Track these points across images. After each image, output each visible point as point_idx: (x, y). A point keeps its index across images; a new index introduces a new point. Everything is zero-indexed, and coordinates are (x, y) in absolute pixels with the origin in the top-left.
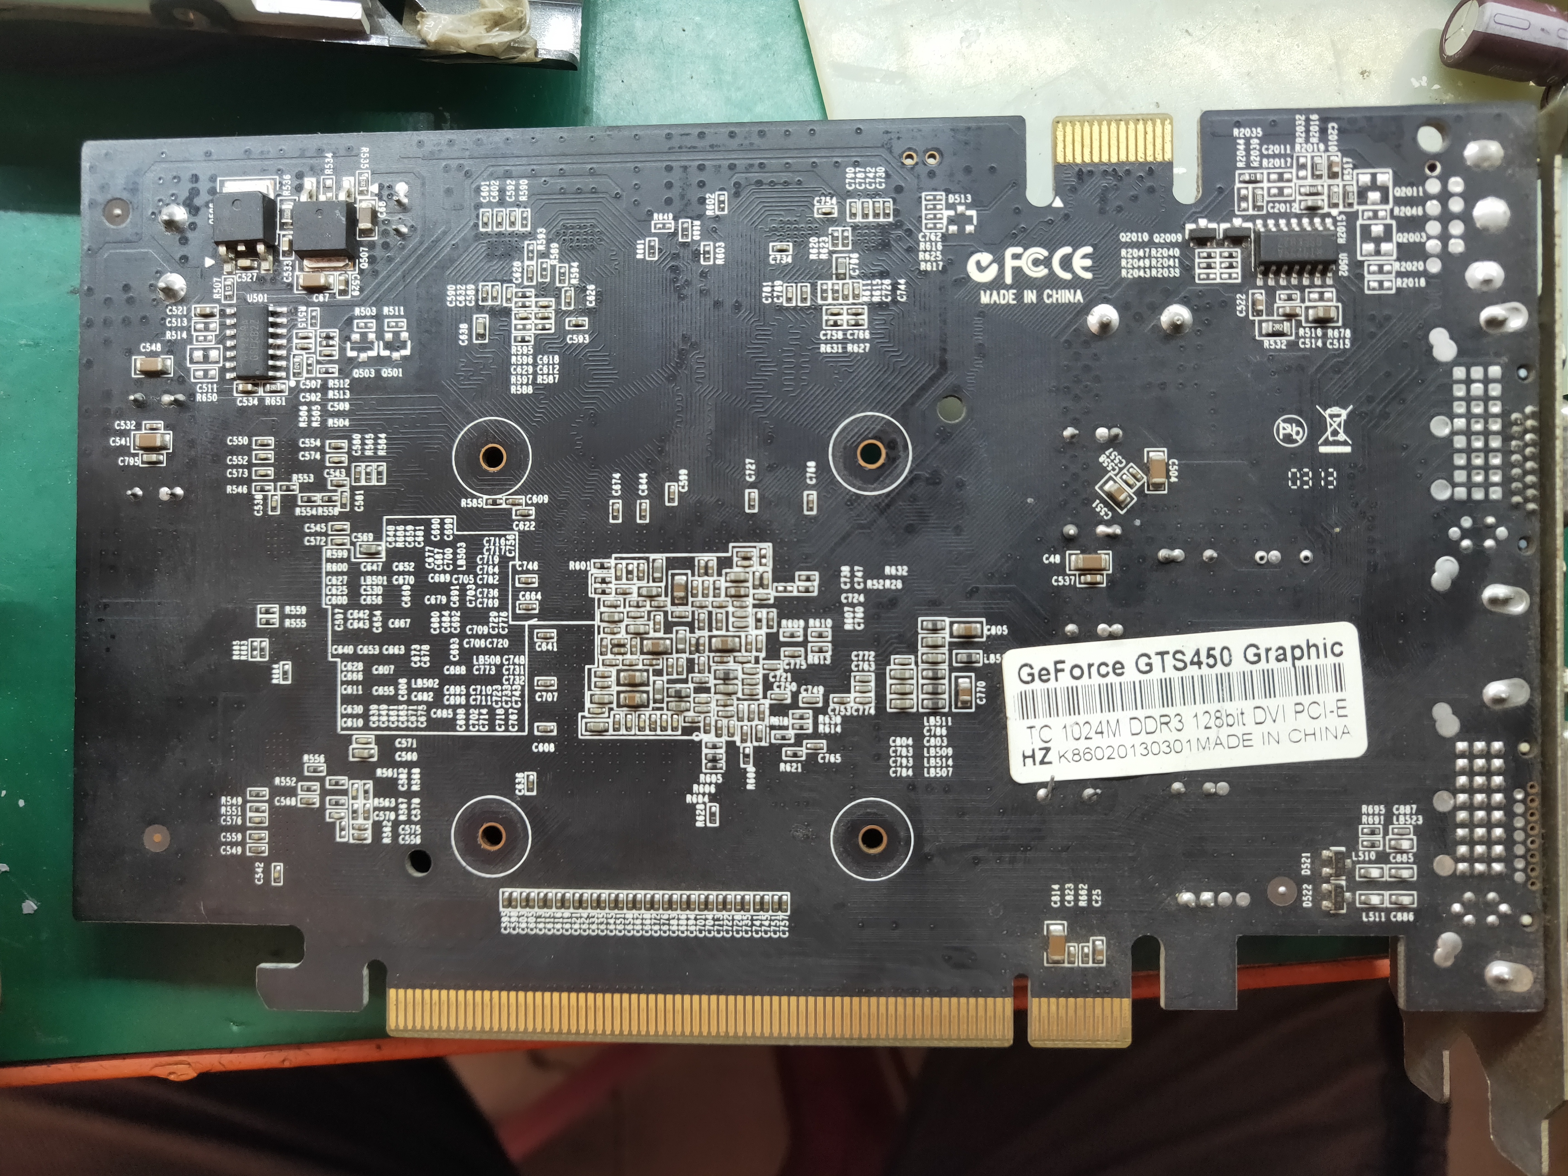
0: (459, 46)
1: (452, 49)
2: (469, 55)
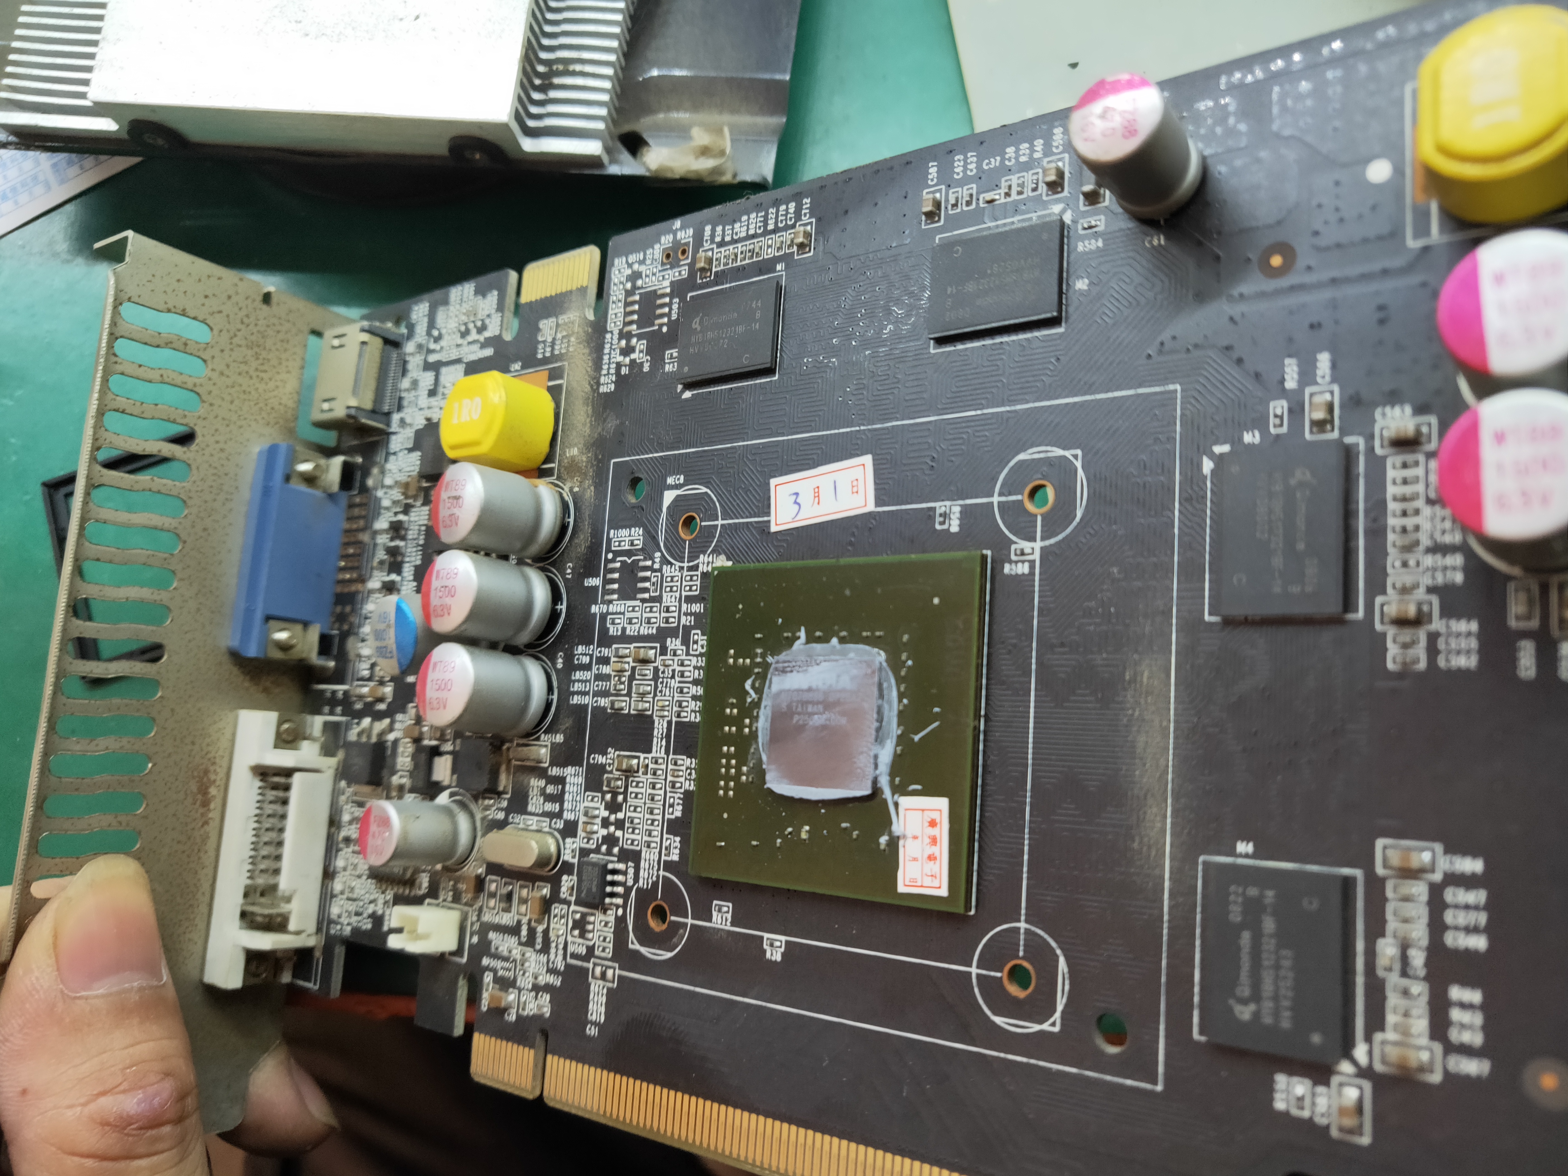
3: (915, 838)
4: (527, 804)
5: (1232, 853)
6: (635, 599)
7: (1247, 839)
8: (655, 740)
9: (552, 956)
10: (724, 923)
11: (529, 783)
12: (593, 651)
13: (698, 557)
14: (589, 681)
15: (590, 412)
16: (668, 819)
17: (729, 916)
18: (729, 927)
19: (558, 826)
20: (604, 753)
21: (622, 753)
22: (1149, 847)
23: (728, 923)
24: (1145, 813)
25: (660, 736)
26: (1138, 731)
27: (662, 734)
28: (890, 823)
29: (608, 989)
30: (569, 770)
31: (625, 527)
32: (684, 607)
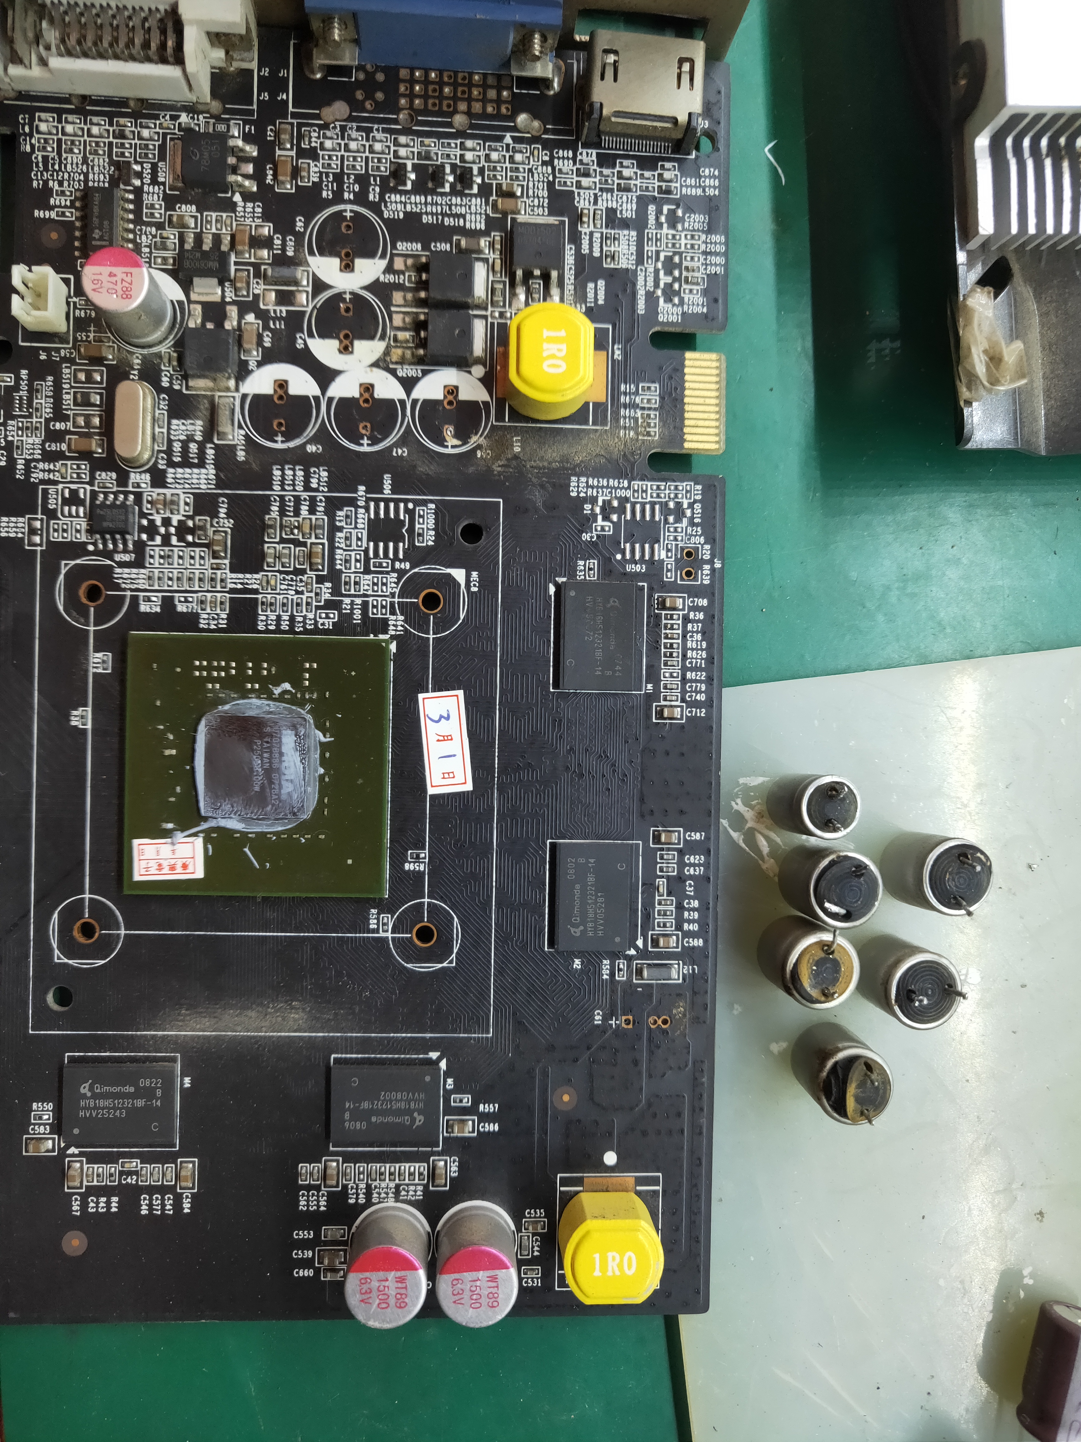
0: (965, 326)
1: (961, 322)
2: (957, 339)
3: (173, 851)
4: (178, 418)
5: (183, 1075)
6: (369, 540)
7: (192, 1083)
8: (241, 576)
9: (41, 465)
10: (95, 665)
11: (197, 418)
12: (323, 491)
13: (402, 615)
14: (294, 490)
15: (554, 465)
16: (173, 597)
17: (100, 671)
18: (92, 670)
19: (160, 461)
20: (229, 515)
21: (229, 537)
22: (183, 1021)
23: (95, 670)
24: (205, 1017)
25: (246, 581)
26: (258, 1011)
27: (247, 584)
28: (182, 831)
29: (22, 539)
30: (211, 471)
31: (436, 524)
32: (358, 601)
